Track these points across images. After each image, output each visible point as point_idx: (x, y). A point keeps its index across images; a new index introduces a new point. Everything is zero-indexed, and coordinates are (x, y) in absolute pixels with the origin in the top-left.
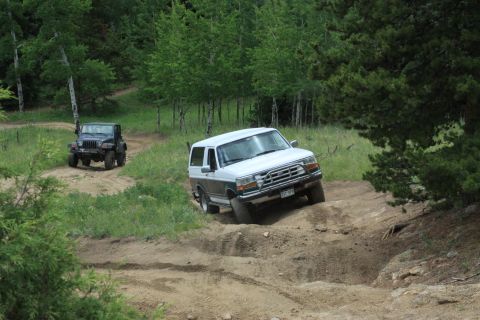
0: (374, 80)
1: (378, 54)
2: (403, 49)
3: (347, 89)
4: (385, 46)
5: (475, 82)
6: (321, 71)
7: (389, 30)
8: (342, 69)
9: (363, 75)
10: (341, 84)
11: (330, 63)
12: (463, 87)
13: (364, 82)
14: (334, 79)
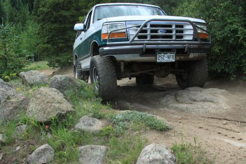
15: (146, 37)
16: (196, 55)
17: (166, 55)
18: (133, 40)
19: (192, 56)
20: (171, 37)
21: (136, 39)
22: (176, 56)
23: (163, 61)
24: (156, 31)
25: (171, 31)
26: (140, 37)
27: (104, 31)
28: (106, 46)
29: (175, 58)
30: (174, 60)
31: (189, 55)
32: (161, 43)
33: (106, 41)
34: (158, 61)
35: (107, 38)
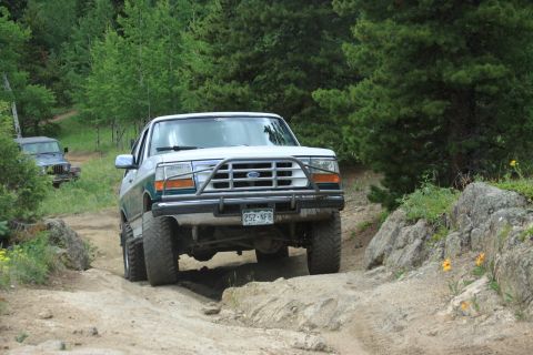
0: (228, 89)
1: (231, 70)
2: (249, 67)
3: (209, 95)
4: (236, 65)
5: (296, 89)
6: (195, 84)
7: (238, 54)
8: (207, 83)
9: (222, 85)
10: (206, 92)
11: (200, 78)
12: (288, 93)
13: (220, 90)
14: (201, 89)
15: (226, 185)
16: (314, 211)
17: (258, 214)
18: (202, 192)
19: (304, 213)
20: (270, 183)
21: (209, 188)
22: (275, 214)
23: (253, 223)
24: (244, 175)
25: (270, 174)
26: (216, 185)
27: (159, 178)
28: (161, 200)
29: (275, 218)
30: (271, 222)
31: (299, 212)
32: (251, 195)
33: (160, 192)
34: (245, 224)
35: (162, 188)
